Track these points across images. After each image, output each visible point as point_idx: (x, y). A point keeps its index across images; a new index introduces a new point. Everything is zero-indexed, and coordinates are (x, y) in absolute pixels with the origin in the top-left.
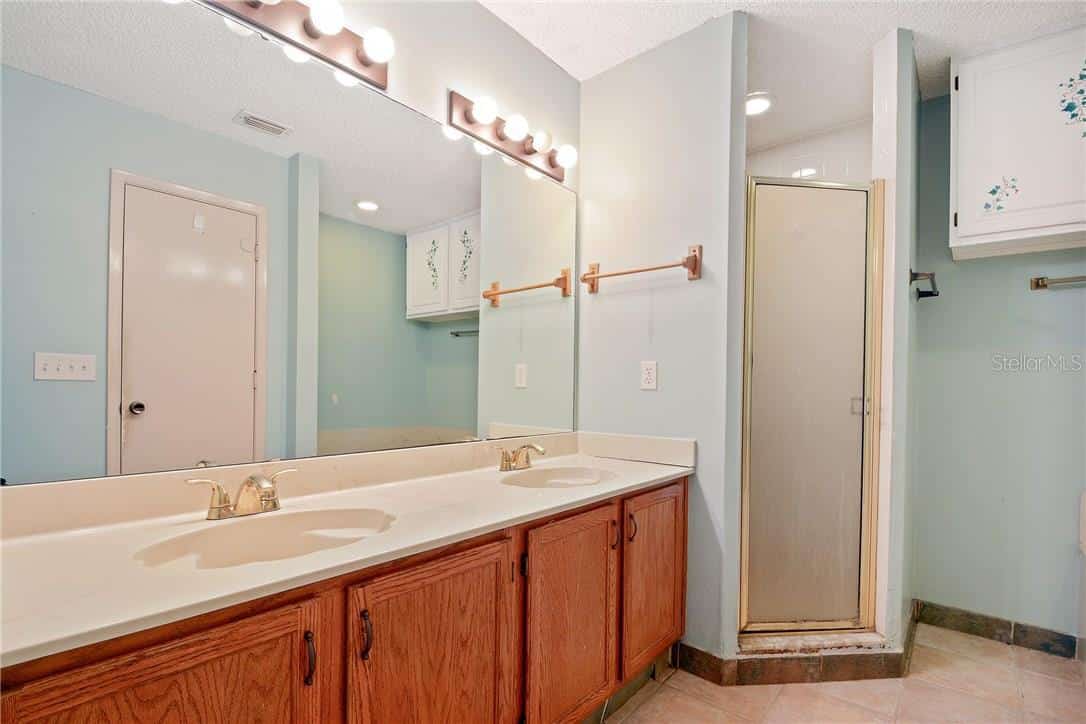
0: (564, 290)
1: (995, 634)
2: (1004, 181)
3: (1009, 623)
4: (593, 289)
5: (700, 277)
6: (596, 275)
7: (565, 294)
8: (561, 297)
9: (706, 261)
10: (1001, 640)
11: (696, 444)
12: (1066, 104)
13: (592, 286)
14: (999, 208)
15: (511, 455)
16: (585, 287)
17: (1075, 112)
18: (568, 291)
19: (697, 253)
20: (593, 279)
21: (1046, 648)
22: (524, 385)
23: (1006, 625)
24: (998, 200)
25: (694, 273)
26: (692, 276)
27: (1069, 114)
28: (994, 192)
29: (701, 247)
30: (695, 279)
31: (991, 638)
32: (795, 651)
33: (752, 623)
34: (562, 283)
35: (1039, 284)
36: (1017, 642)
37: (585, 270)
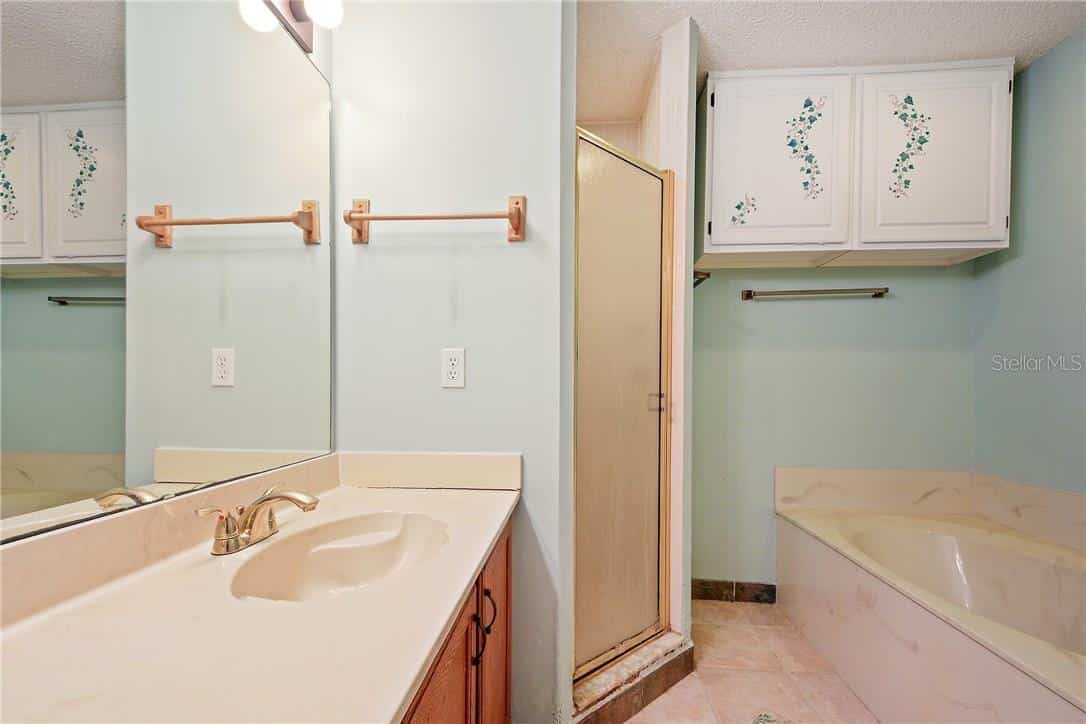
0: (309, 233)
1: (722, 595)
2: (747, 199)
3: (732, 583)
4: (361, 237)
5: (523, 239)
6: (364, 215)
7: (310, 239)
8: (304, 246)
9: (532, 219)
10: (727, 600)
11: (522, 457)
12: (790, 140)
13: (360, 232)
14: (743, 222)
15: (237, 517)
16: (346, 232)
17: (796, 148)
18: (315, 235)
19: (520, 206)
20: (362, 220)
21: (757, 599)
22: (230, 382)
23: (729, 585)
24: (742, 215)
25: (517, 234)
26: (513, 236)
27: (791, 149)
28: (739, 207)
29: (525, 200)
30: (517, 240)
31: (720, 599)
32: (622, 685)
33: (579, 667)
34: (305, 220)
35: (748, 295)
36: (738, 599)
37: (345, 206)
